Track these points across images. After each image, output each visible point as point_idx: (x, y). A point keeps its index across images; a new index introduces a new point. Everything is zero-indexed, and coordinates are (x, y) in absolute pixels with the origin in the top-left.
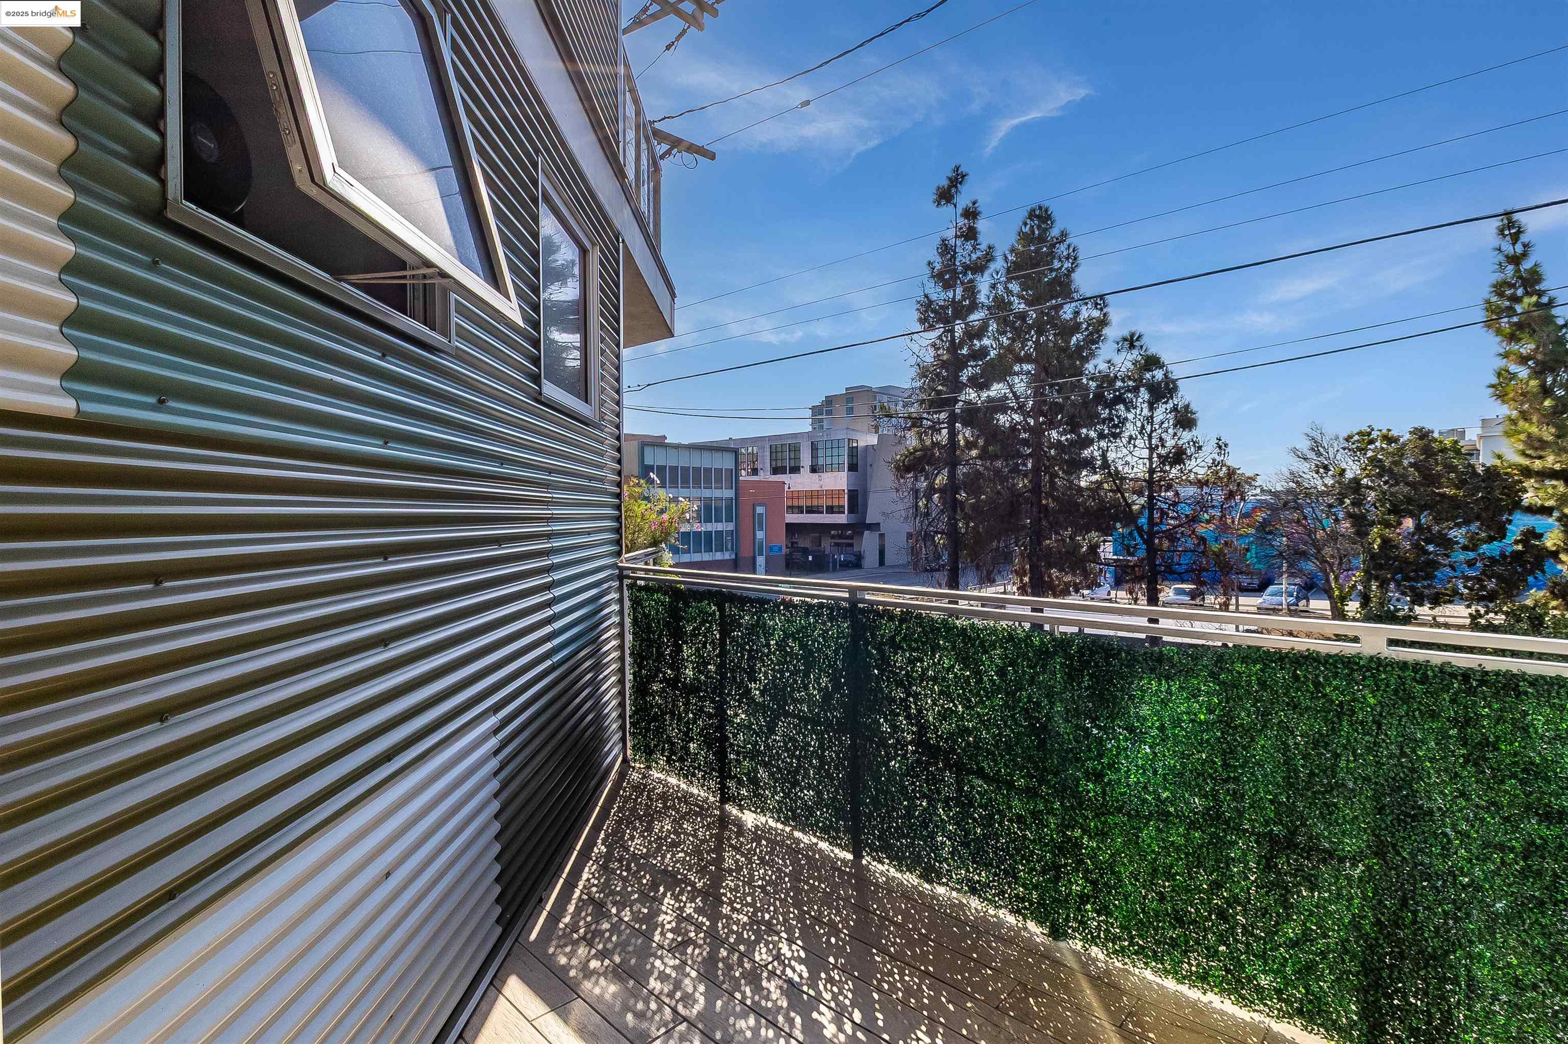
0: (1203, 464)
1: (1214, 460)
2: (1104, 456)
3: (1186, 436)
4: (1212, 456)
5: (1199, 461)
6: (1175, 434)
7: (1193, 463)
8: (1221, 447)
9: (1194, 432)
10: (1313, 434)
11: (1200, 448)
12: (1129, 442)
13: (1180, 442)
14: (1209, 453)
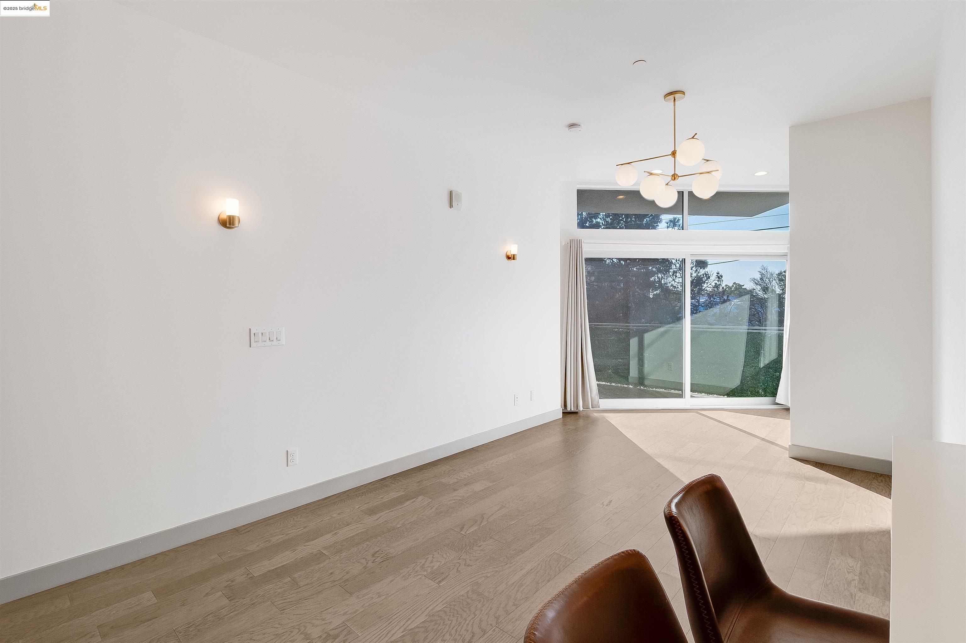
0: (710, 286)
1: (716, 284)
2: (660, 281)
3: (702, 271)
4: (715, 282)
5: (708, 284)
6: (697, 270)
7: (705, 285)
8: (719, 277)
9: (706, 270)
10: (763, 272)
11: (709, 277)
12: (673, 275)
13: (699, 274)
14: (713, 281)
